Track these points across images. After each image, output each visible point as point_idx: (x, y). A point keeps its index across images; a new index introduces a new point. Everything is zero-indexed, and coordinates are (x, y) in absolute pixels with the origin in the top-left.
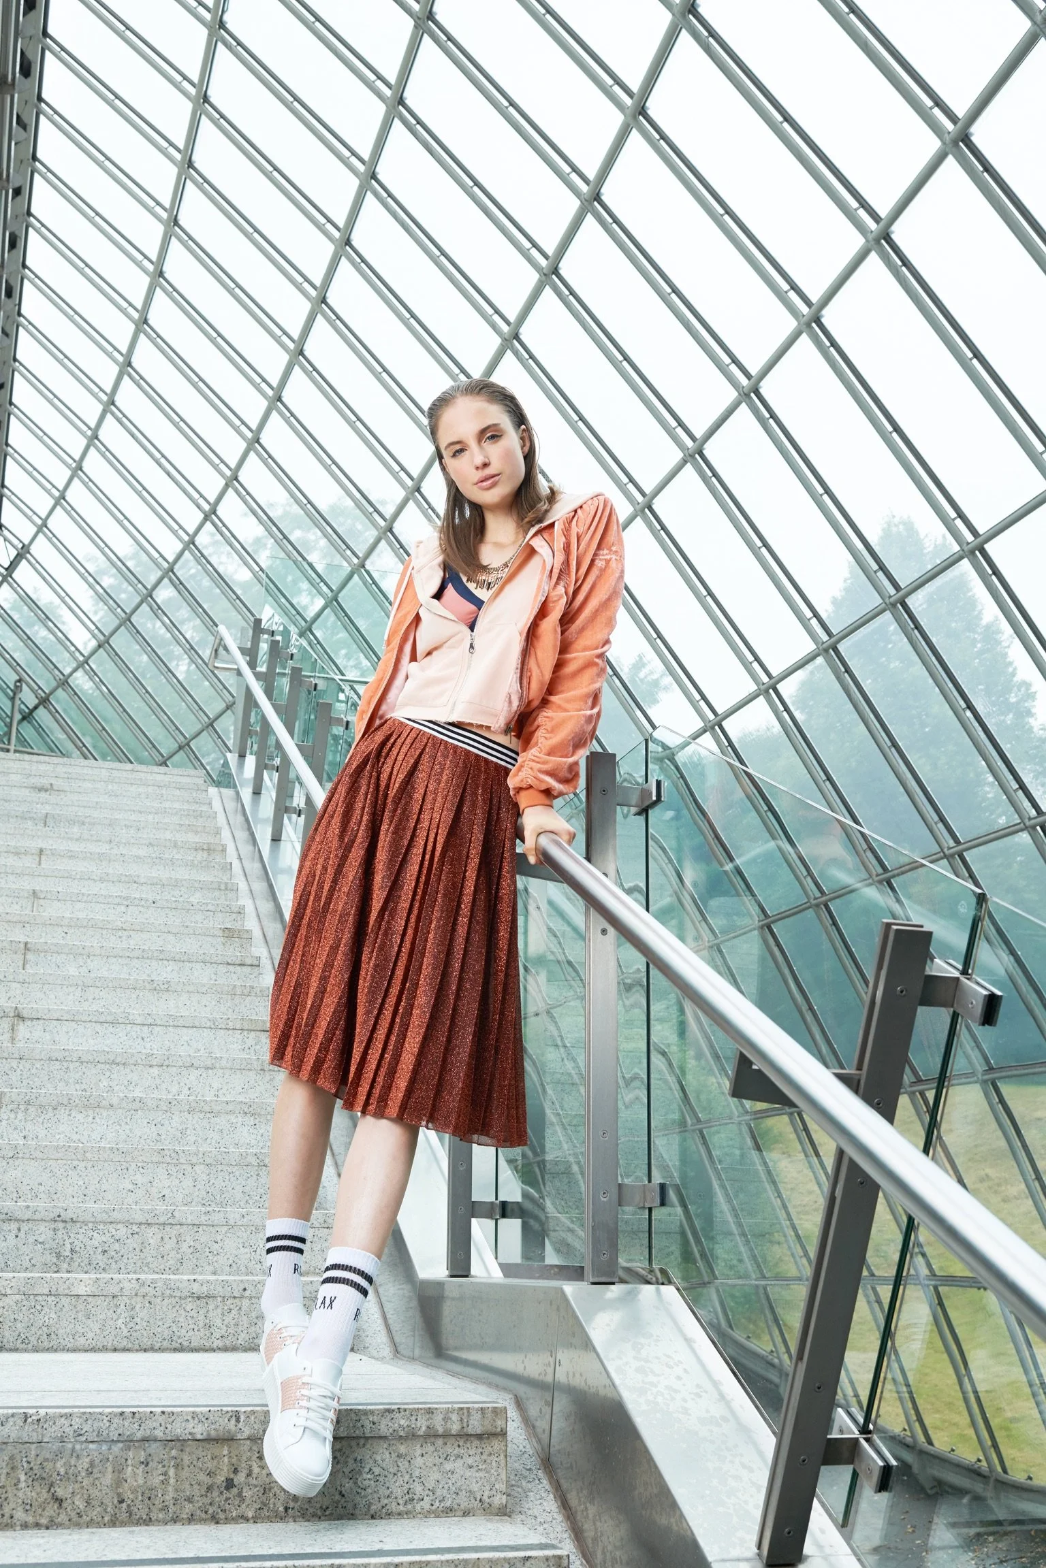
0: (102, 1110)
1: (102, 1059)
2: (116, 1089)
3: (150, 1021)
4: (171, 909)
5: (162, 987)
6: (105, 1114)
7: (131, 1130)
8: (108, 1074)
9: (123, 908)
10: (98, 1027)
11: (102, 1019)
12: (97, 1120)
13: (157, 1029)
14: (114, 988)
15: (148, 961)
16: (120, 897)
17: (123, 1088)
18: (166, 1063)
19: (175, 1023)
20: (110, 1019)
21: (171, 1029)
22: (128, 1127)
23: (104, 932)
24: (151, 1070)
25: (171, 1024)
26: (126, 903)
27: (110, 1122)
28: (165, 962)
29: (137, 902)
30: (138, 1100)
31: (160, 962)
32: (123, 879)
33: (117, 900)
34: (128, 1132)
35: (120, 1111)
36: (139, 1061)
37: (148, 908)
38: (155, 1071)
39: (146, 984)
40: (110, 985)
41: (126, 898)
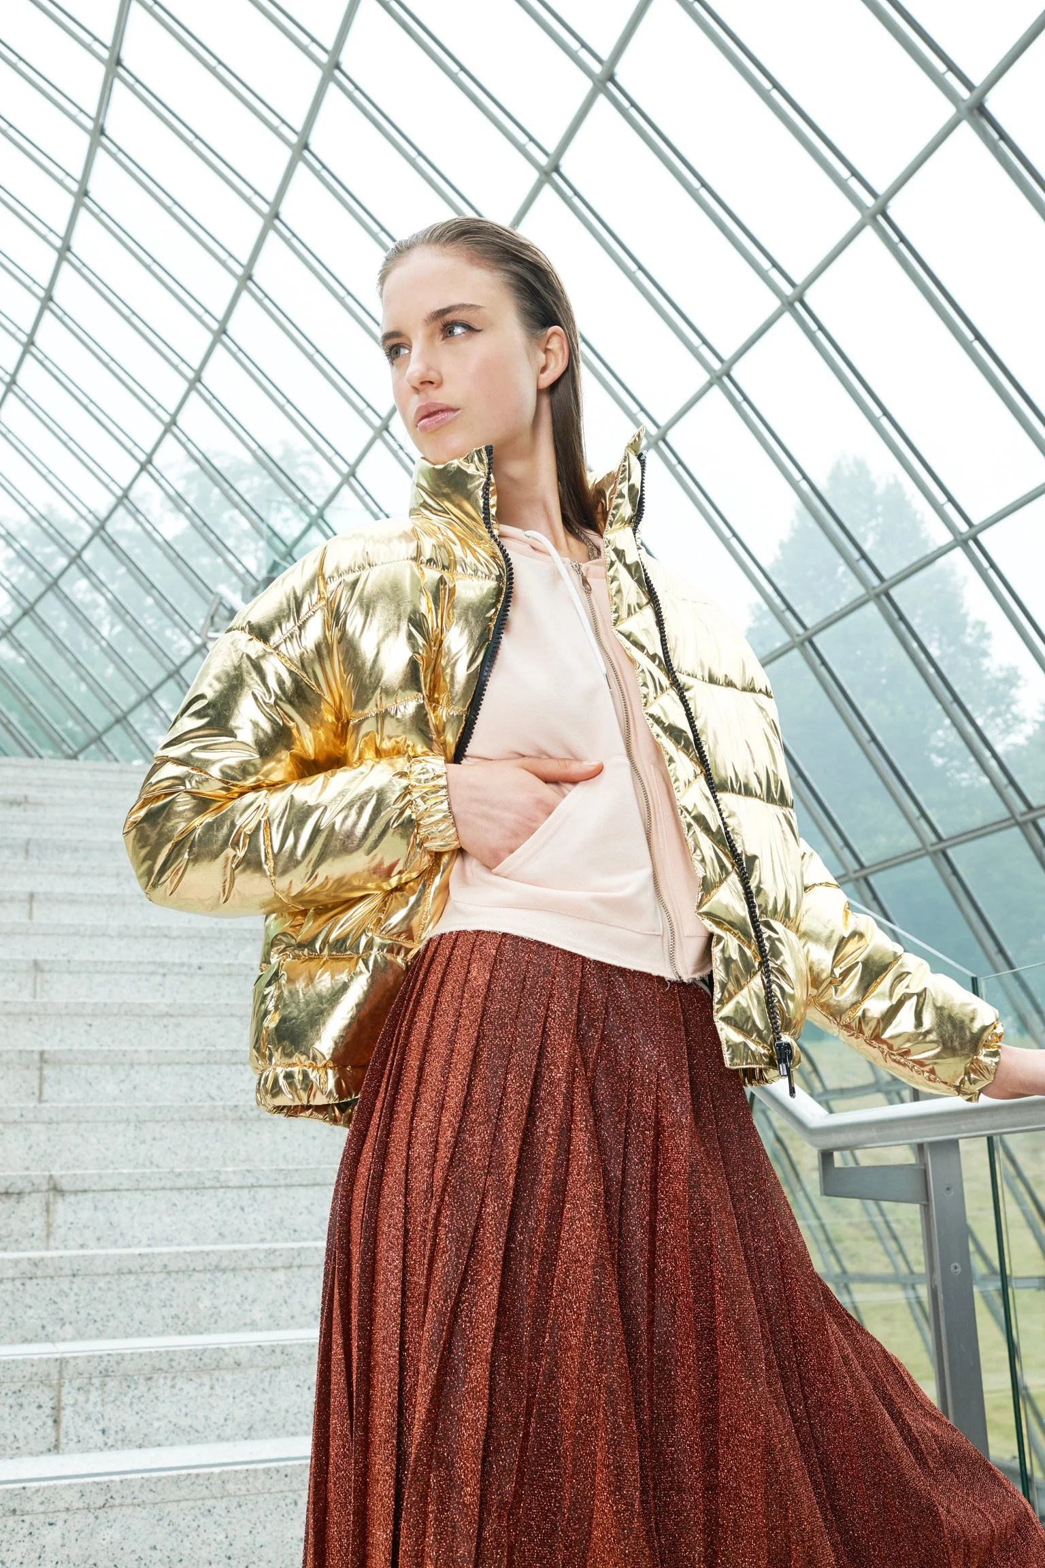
0: (223, 1372)
1: (199, 1264)
2: (224, 1310)
3: (250, 1180)
4: (223, 975)
5: (251, 1114)
6: (229, 1378)
7: (271, 1401)
8: (209, 1287)
9: (158, 979)
10: (175, 1196)
11: (180, 1183)
12: (218, 1390)
13: (262, 1193)
14: (183, 1122)
15: (216, 1067)
16: (154, 963)
17: (235, 1307)
18: (297, 1262)
19: (289, 1181)
20: (192, 1182)
21: (282, 1190)
22: (267, 1396)
23: (143, 1020)
24: (275, 1275)
25: (282, 1182)
26: (161, 971)
27: (238, 1392)
28: (241, 1067)
29: (176, 969)
30: (278, 1350)
31: (233, 1068)
32: (149, 932)
33: (150, 968)
34: (267, 1404)
35: (252, 1372)
36: (256, 1263)
37: (192, 975)
38: (281, 1276)
39: (228, 1112)
40: (176, 1117)
41: (162, 964)
